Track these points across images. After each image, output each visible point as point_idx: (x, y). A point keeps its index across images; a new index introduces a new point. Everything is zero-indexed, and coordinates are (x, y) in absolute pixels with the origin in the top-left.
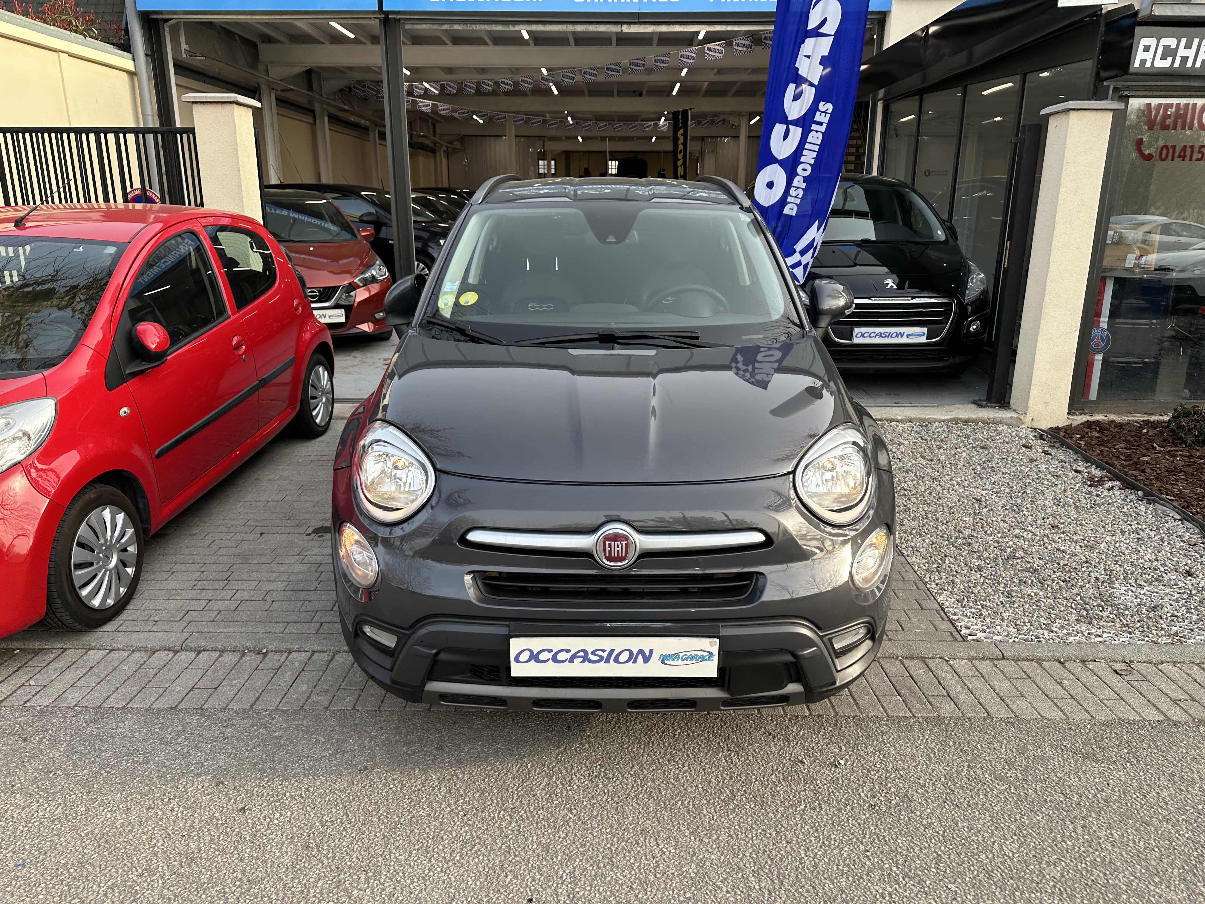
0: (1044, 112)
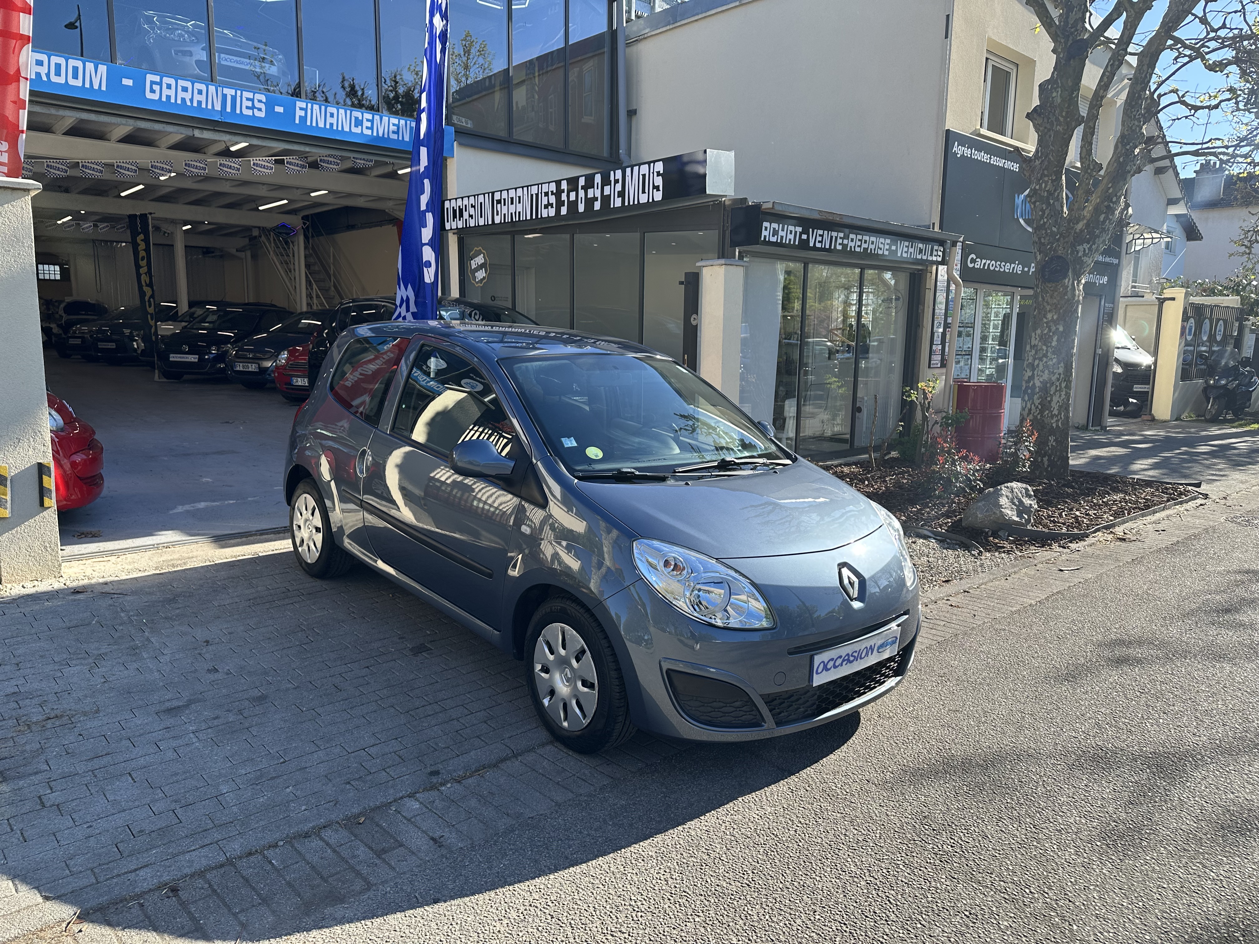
0: (698, 264)
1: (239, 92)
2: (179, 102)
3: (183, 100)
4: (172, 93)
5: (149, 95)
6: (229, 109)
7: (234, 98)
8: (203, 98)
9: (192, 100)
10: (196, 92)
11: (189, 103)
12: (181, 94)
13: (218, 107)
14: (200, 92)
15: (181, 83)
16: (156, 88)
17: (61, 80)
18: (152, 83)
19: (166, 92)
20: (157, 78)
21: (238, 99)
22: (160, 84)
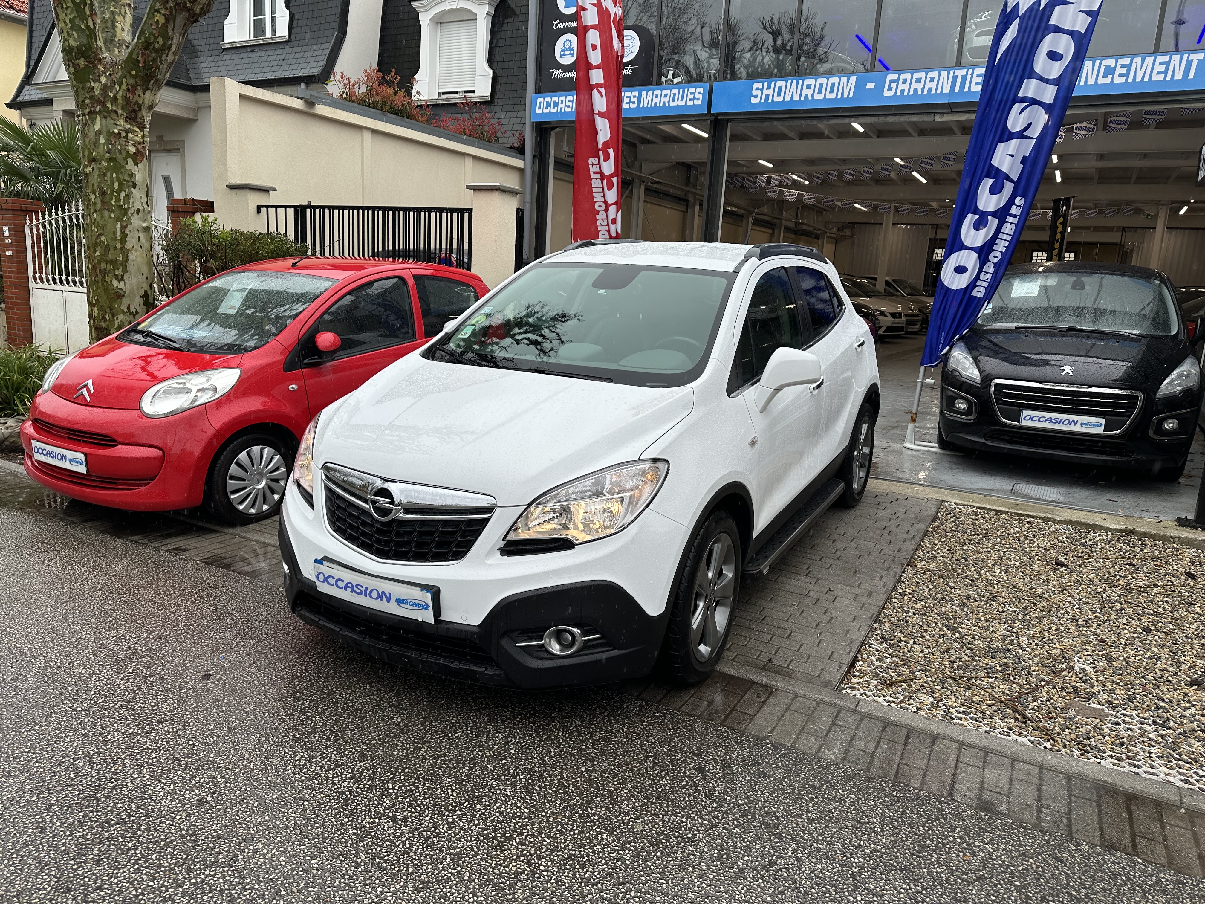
1: (970, 71)
2: (911, 93)
3: (916, 90)
4: (906, 87)
5: (887, 93)
6: (957, 90)
7: (964, 78)
8: (933, 85)
9: (923, 89)
10: (928, 79)
11: (920, 93)
12: (914, 86)
13: (947, 90)
14: (932, 79)
15: (917, 75)
16: (894, 85)
17: (821, 97)
18: (891, 81)
19: (901, 86)
20: (895, 76)
21: (969, 77)
22: (897, 81)
